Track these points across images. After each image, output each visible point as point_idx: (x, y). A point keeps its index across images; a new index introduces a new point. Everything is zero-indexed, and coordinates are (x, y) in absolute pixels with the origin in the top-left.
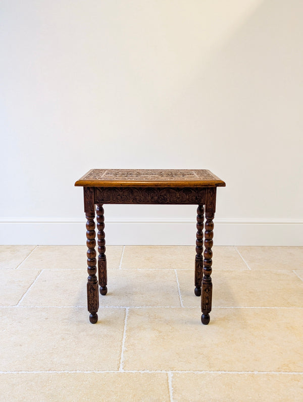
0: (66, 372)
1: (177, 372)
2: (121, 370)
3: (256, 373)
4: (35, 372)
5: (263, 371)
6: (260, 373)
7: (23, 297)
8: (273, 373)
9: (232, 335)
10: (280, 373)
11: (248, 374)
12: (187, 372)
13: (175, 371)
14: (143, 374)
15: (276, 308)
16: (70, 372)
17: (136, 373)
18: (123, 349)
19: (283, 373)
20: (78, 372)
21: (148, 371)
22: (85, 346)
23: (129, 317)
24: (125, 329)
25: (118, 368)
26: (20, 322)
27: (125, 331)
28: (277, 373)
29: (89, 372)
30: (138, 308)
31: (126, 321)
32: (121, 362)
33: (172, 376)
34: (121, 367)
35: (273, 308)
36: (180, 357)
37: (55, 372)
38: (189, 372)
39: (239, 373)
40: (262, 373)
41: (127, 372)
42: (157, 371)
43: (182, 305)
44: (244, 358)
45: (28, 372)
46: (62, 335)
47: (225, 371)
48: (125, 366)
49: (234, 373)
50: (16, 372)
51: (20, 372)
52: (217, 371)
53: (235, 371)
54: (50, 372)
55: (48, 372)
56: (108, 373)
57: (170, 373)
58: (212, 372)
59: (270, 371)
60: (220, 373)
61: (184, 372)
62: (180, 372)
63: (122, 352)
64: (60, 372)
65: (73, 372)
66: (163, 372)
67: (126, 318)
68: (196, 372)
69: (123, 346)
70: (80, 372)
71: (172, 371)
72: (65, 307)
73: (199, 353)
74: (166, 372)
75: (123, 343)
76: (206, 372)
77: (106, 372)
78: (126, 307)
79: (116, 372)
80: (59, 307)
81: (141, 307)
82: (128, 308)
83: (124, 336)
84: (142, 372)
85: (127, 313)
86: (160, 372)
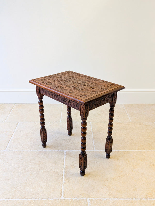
0: (33, 199)
2: (63, 198)
3: (134, 199)
4: (17, 200)
6: (136, 199)
7: (9, 144)
8: (143, 199)
10: (147, 199)
11: (130, 200)
12: (97, 199)
13: (91, 198)
14: (74, 201)
15: (145, 151)
16: (35, 199)
17: (70, 200)
18: (63, 182)
19: (149, 199)
20: (39, 199)
21: (77, 199)
22: (43, 180)
23: (66, 159)
24: (64, 167)
25: (61, 197)
26: (7, 162)
27: (64, 169)
28: (145, 199)
29: (45, 199)
30: (71, 151)
31: (64, 161)
34: (62, 196)
35: (143, 151)
36: (94, 188)
37: (27, 199)
38: (99, 199)
39: (126, 199)
40: (137, 199)
41: (65, 199)
42: (82, 199)
43: (94, 149)
45: (13, 200)
46: (30, 172)
48: (64, 195)
50: (6, 200)
51: (8, 200)
52: (114, 198)
53: (123, 198)
54: (25, 199)
55: (23, 199)
56: (55, 200)
57: (88, 199)
58: (111, 199)
59: (142, 198)
60: (115, 199)
62: (94, 199)
63: (63, 184)
64: (30, 199)
65: (37, 199)
67: (65, 157)
69: (63, 180)
70: (41, 199)
71: (90, 198)
72: (32, 151)
73: (104, 185)
74: (86, 199)
75: (63, 178)
76: (108, 199)
77: (54, 199)
78: (64, 151)
79: (60, 199)
80: (28, 151)
81: (72, 151)
82: (65, 151)
83: (64, 172)
84: (74, 199)
85: (65, 155)
86: (83, 199)
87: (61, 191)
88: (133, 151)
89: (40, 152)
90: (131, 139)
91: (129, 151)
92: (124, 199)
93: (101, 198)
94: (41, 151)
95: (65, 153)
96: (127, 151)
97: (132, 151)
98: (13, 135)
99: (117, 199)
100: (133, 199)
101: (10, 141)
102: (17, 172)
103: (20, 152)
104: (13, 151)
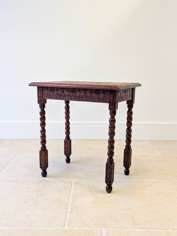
0: (25, 228)
1: (109, 229)
2: (67, 227)
3: (170, 230)
5: (175, 230)
6: (173, 231)
9: (150, 201)
11: (164, 231)
12: (117, 229)
13: (108, 228)
14: (83, 230)
16: (27, 228)
17: (77, 229)
18: (68, 211)
20: (33, 228)
21: (87, 228)
22: (41, 208)
23: (74, 187)
24: (71, 195)
25: (64, 226)
27: (71, 197)
29: (41, 228)
30: (81, 180)
31: (72, 189)
32: (67, 220)
33: (105, 232)
34: (67, 224)
36: (111, 217)
37: (15, 228)
39: (157, 231)
40: (174, 230)
41: (70, 228)
42: (93, 229)
44: (160, 218)
46: (25, 199)
47: (146, 229)
48: (69, 224)
49: (153, 230)
52: (140, 228)
53: (154, 229)
54: (12, 228)
55: (10, 228)
56: (56, 229)
57: (103, 229)
58: (136, 230)
60: (142, 230)
61: (114, 229)
62: (111, 229)
65: (30, 228)
66: (98, 229)
67: (73, 186)
68: (123, 230)
69: (69, 208)
70: (35, 228)
71: (105, 228)
72: (29, 179)
73: (126, 214)
74: (100, 229)
75: (69, 206)
76: (131, 229)
77: (54, 228)
78: (72, 180)
79: (62, 228)
80: (25, 179)
81: (83, 180)
82: (74, 181)
83: (70, 200)
84: (82, 229)
85: (73, 184)
86: (96, 229)
87: (66, 220)
88: (164, 181)
89: (40, 181)
90: (161, 170)
91: (158, 181)
92: (156, 230)
93: (122, 228)
94: (42, 179)
95: (73, 182)
96: (156, 181)
97: (162, 181)
98: (9, 164)
99: (145, 230)
100: (168, 231)
101: (3, 170)
102: (7, 199)
103: (15, 180)
104: (6, 179)
